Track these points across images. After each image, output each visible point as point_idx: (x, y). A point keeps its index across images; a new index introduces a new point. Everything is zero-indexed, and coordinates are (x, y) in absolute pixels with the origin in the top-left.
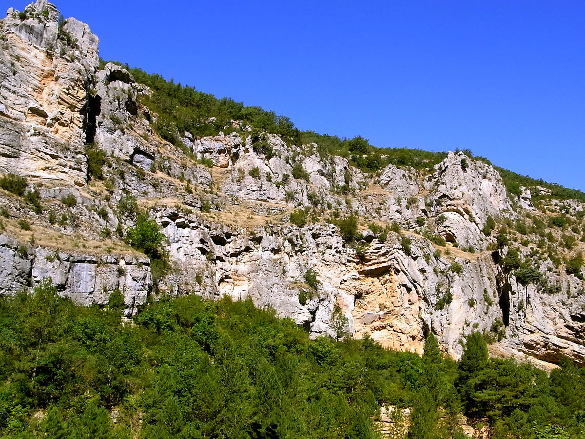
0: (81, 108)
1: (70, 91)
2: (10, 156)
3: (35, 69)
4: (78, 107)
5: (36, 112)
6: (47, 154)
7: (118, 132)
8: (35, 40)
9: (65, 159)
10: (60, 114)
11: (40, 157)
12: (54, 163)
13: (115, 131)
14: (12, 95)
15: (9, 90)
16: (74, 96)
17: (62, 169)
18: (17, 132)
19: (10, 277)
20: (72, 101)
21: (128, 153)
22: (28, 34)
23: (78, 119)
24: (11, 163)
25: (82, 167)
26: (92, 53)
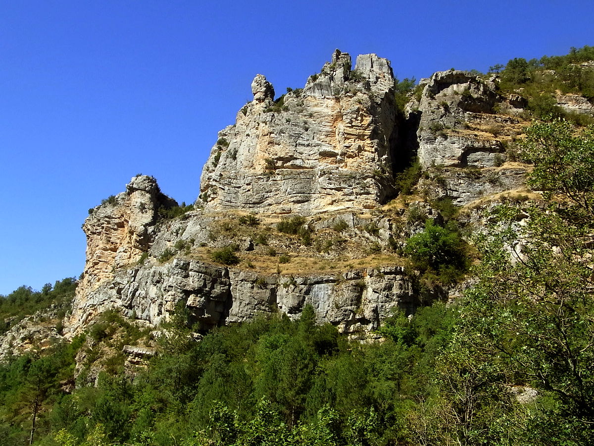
0: (369, 134)
1: (353, 124)
2: (303, 202)
3: (326, 118)
4: (367, 134)
5: (325, 155)
6: (332, 189)
7: (439, 139)
8: (327, 92)
9: (350, 188)
10: (345, 148)
11: (327, 194)
12: (339, 195)
13: (435, 140)
14: (308, 148)
15: (304, 145)
16: (358, 126)
17: (347, 198)
18: (308, 178)
19: (249, 306)
20: (358, 131)
21: (453, 156)
22: (320, 91)
23: (369, 145)
24: (304, 207)
25: (371, 190)
26: (384, 77)
